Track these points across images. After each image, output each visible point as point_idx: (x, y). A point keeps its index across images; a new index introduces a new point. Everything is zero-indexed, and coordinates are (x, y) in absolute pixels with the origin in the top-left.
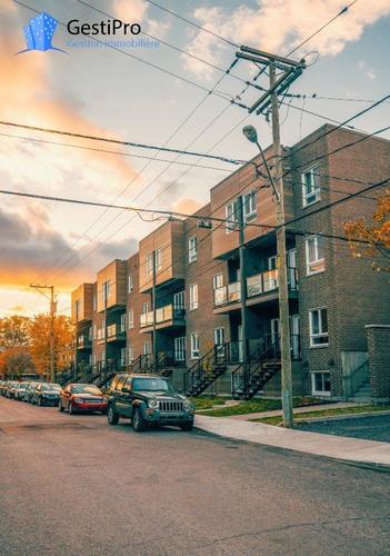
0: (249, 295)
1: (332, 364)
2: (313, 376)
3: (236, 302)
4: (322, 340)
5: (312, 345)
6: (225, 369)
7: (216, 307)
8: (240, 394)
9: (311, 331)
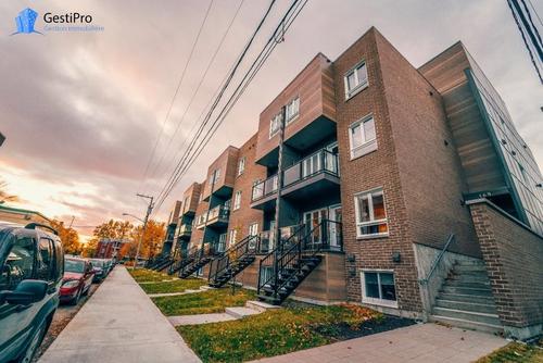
0: (285, 184)
1: (398, 260)
2: (362, 276)
3: (271, 194)
4: (372, 229)
5: (359, 235)
6: (254, 259)
7: (252, 202)
8: (268, 294)
9: (358, 218)
